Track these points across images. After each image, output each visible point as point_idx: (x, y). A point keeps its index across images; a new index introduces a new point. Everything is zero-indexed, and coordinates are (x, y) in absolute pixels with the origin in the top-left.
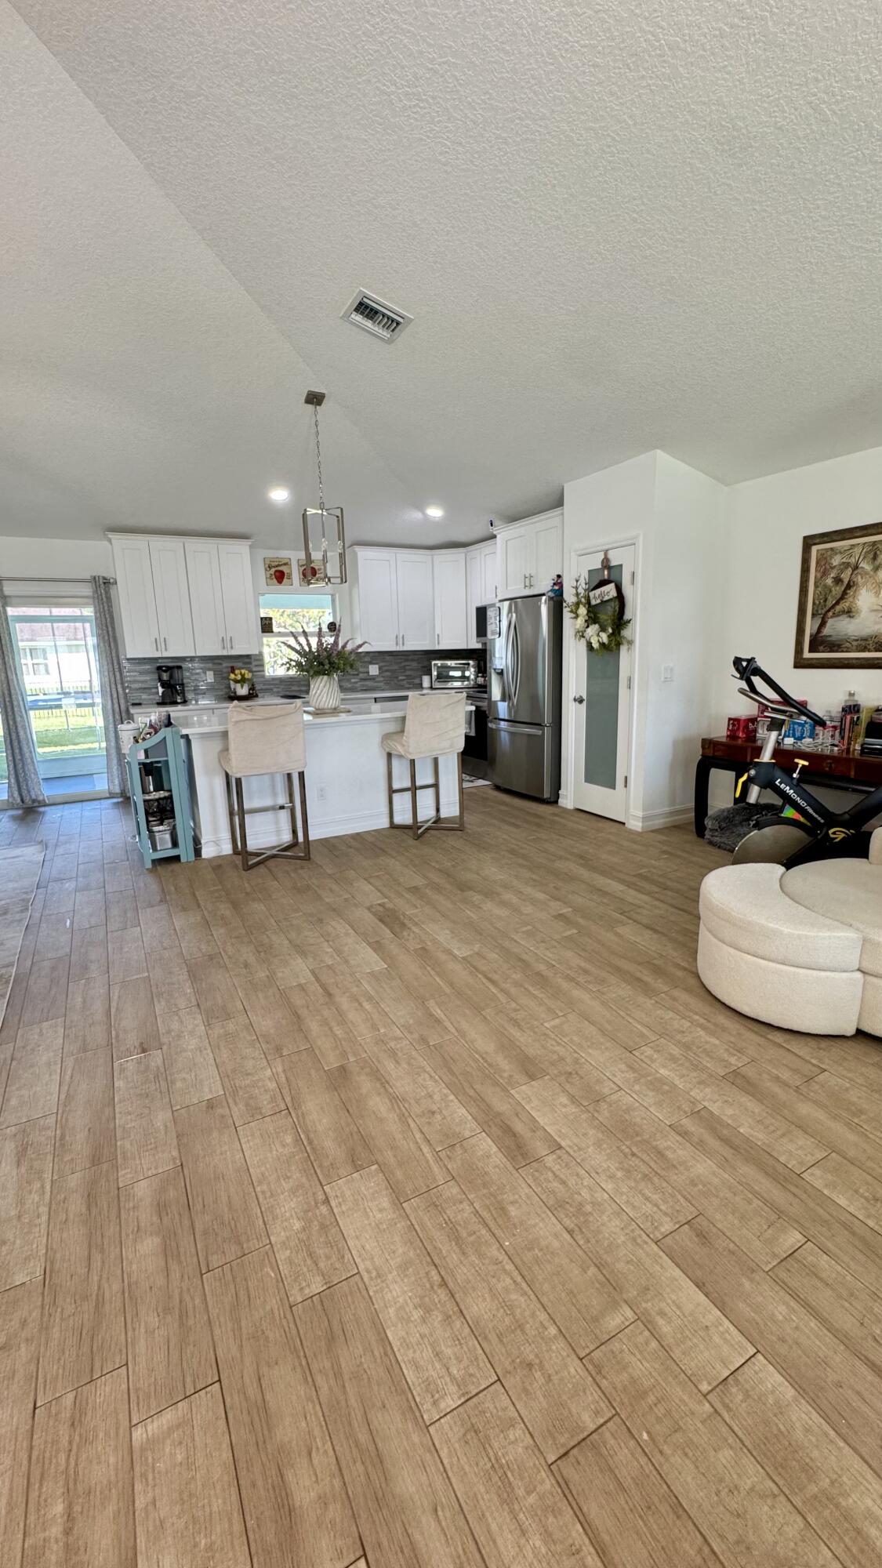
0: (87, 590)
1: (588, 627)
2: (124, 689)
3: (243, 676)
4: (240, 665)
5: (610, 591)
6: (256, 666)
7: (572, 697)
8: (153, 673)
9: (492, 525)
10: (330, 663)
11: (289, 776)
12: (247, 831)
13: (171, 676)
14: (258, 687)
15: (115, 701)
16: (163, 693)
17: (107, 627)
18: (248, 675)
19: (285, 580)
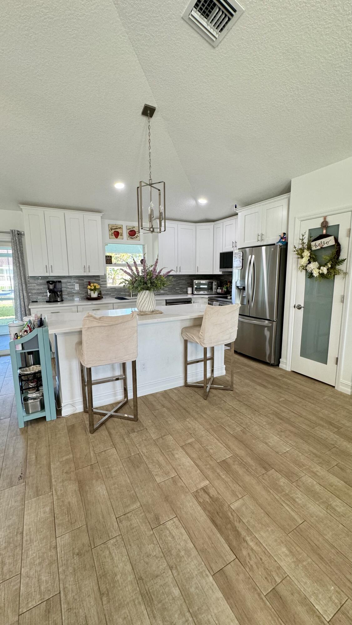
0: (8, 238)
1: (310, 263)
2: (27, 293)
3: (95, 287)
4: (94, 281)
5: (330, 241)
6: (102, 281)
7: (292, 305)
8: (45, 284)
9: (236, 207)
10: (151, 283)
11: (124, 365)
12: (93, 395)
13: (55, 287)
14: (103, 293)
15: (22, 300)
16: (50, 296)
17: (18, 258)
18: (98, 287)
19: (119, 236)
